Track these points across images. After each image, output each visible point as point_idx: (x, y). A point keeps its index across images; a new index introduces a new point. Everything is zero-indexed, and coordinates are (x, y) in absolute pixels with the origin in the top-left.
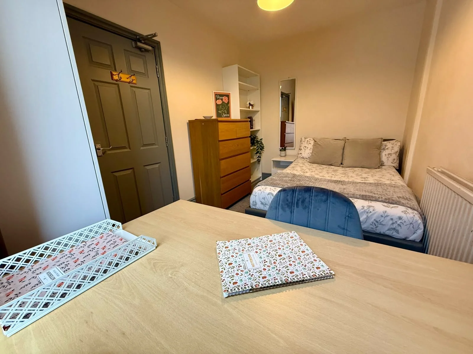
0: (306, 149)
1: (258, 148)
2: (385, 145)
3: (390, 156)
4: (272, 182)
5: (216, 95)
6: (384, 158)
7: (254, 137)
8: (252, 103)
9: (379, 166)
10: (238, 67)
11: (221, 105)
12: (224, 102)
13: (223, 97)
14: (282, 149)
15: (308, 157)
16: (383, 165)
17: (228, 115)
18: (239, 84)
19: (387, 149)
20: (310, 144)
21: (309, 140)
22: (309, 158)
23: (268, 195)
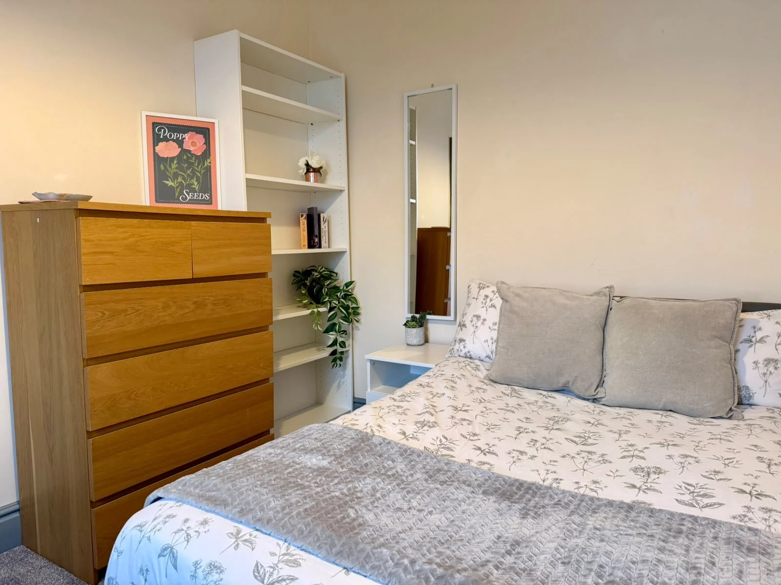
0: (479, 324)
1: (335, 315)
2: (754, 327)
3: (771, 369)
4: (215, 485)
5: (155, 124)
6: (751, 378)
7: (322, 276)
8: (314, 164)
9: (731, 409)
10: (241, 39)
11: (175, 162)
12: (189, 151)
13: (186, 136)
14: (413, 319)
15: (485, 355)
16: (751, 405)
17: (206, 196)
18: (244, 93)
19: (761, 340)
20: (493, 309)
21: (491, 295)
22: (487, 360)
23: (159, 556)
